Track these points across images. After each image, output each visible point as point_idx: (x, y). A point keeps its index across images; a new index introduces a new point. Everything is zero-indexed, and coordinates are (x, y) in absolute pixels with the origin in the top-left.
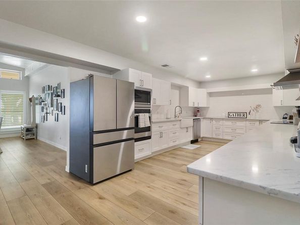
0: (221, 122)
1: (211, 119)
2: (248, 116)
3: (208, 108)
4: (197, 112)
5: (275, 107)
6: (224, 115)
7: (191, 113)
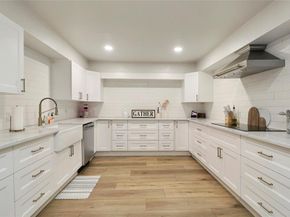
0: (125, 126)
1: (110, 121)
2: (158, 115)
3: (101, 103)
4: (83, 109)
5: (183, 103)
6: (127, 114)
7: (72, 112)
